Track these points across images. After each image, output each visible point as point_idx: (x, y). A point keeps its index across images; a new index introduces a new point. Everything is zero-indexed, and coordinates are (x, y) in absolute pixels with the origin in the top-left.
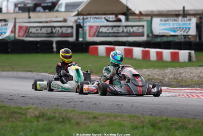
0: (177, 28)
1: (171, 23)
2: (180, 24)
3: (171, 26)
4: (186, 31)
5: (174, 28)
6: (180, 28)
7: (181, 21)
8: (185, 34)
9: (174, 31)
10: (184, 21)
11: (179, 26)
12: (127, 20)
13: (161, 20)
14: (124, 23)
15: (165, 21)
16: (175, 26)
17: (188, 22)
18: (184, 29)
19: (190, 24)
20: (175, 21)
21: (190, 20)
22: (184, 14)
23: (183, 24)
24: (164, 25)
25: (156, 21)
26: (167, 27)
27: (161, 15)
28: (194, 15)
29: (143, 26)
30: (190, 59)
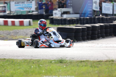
0: (24, 7)
1: (21, 4)
2: (26, 5)
3: (21, 6)
4: (30, 8)
5: (23, 7)
6: (26, 7)
7: (27, 3)
8: (29, 10)
9: (23, 9)
10: (28, 3)
11: (25, 6)
13: (15, 3)
15: (18, 3)
16: (23, 6)
17: (31, 4)
18: (29, 7)
19: (31, 5)
20: (23, 3)
21: (31, 2)
23: (28, 5)
24: (17, 5)
25: (13, 4)
26: (19, 7)
29: (5, 7)
30: (30, 24)
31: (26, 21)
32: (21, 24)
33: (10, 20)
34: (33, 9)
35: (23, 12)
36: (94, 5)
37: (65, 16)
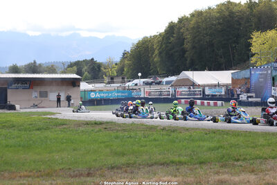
1: (213, 89)
3: (214, 91)
4: (220, 93)
9: (215, 93)
10: (219, 88)
11: (217, 91)
12: (194, 88)
13: (209, 88)
14: (192, 89)
15: (211, 88)
17: (221, 89)
20: (215, 88)
22: (219, 85)
23: (219, 90)
24: (210, 90)
25: (207, 89)
26: (212, 91)
27: (208, 86)
28: (223, 86)
30: (222, 105)
31: (219, 103)
32: (215, 104)
33: (206, 102)
34: (223, 93)
35: (215, 95)
36: (273, 91)
37: (250, 100)
